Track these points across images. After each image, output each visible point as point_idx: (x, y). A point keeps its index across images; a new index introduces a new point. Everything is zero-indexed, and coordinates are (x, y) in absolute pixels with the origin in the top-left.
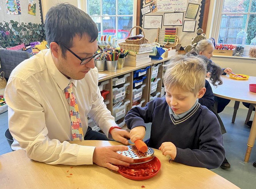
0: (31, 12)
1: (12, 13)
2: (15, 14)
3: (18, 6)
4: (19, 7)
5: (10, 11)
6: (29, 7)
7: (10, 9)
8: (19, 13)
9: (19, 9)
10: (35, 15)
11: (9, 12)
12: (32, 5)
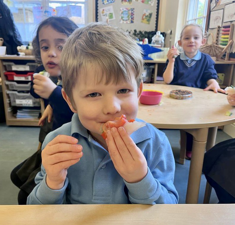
0: (145, 21)
1: (125, 22)
2: (127, 23)
3: (132, 15)
4: (132, 17)
5: (123, 20)
6: (143, 16)
7: (123, 19)
8: (132, 22)
9: (132, 18)
10: (149, 24)
11: (122, 22)
12: (147, 14)
